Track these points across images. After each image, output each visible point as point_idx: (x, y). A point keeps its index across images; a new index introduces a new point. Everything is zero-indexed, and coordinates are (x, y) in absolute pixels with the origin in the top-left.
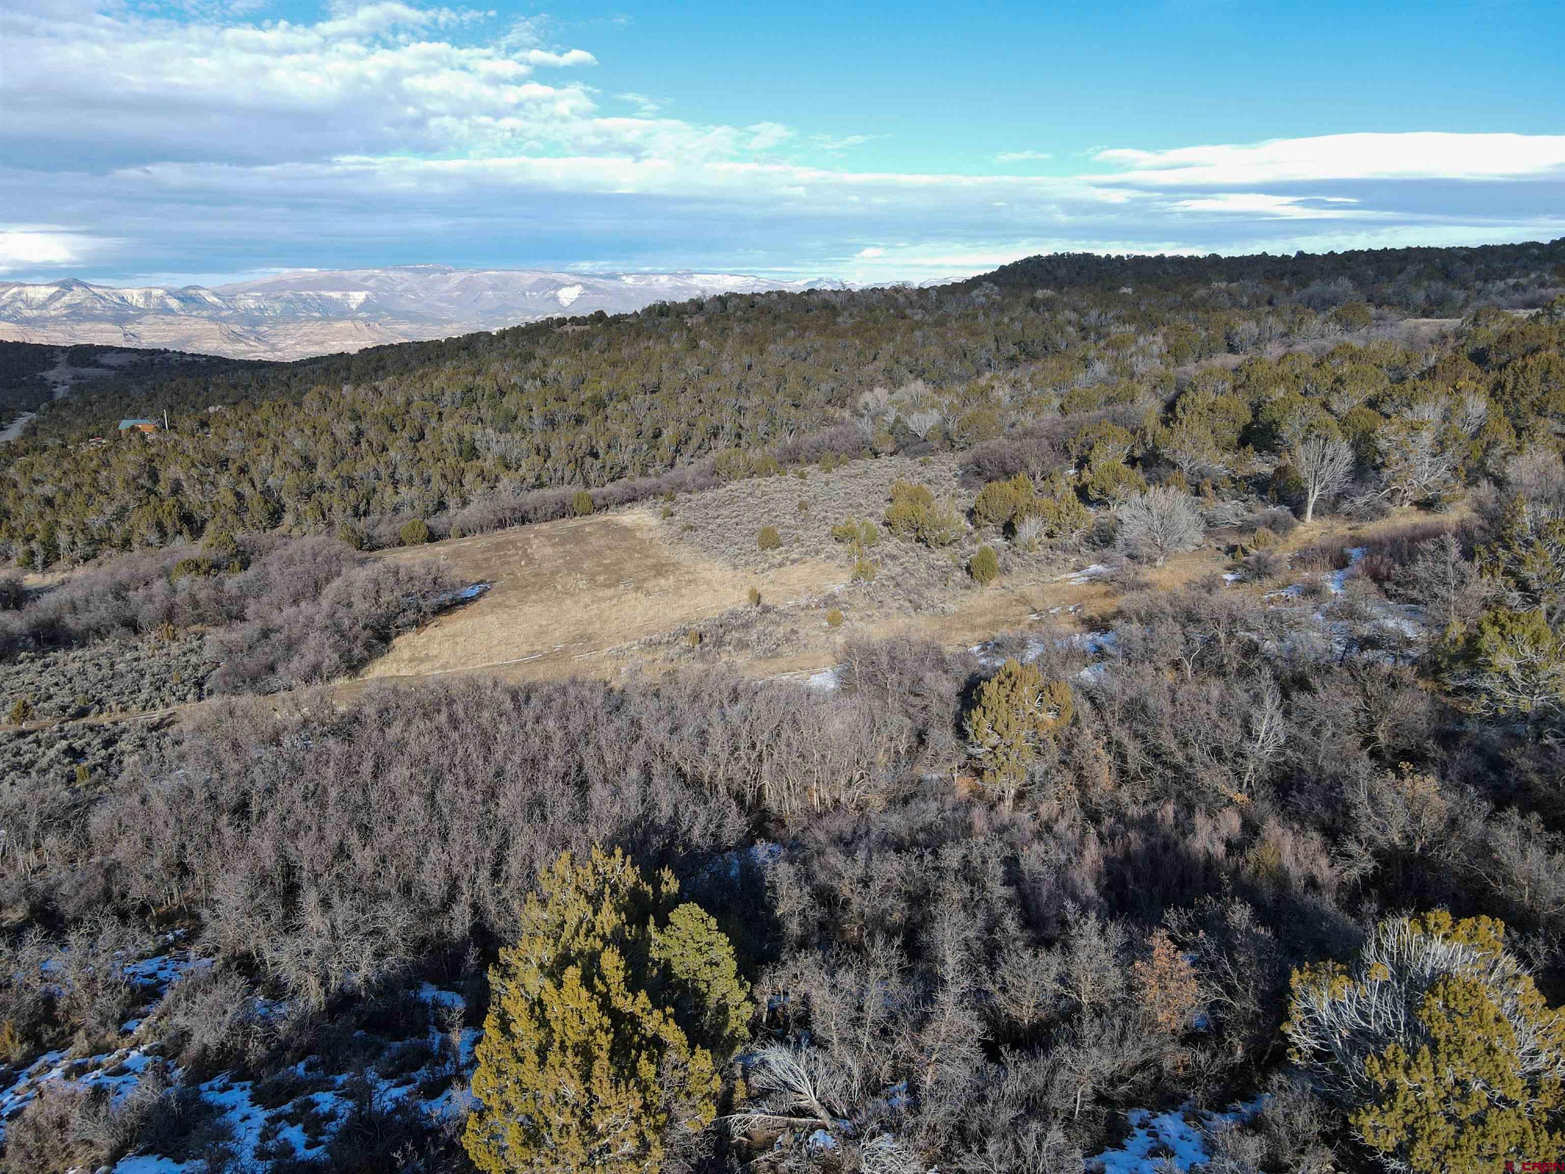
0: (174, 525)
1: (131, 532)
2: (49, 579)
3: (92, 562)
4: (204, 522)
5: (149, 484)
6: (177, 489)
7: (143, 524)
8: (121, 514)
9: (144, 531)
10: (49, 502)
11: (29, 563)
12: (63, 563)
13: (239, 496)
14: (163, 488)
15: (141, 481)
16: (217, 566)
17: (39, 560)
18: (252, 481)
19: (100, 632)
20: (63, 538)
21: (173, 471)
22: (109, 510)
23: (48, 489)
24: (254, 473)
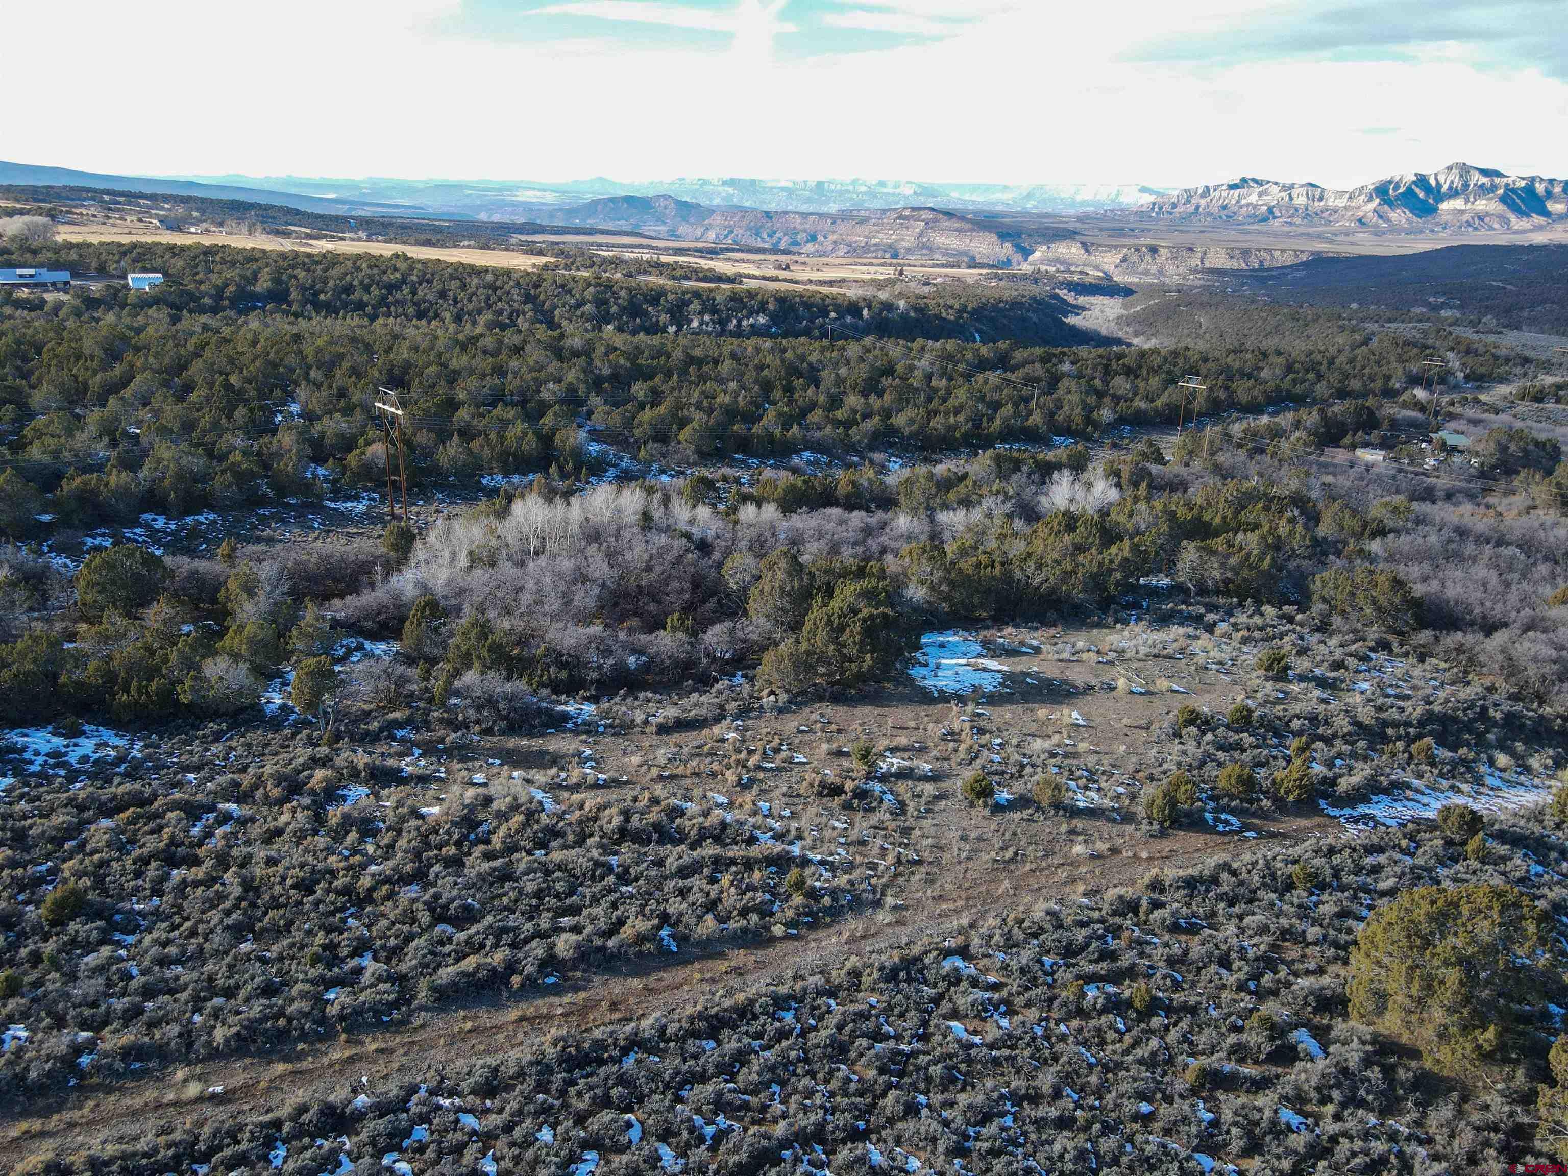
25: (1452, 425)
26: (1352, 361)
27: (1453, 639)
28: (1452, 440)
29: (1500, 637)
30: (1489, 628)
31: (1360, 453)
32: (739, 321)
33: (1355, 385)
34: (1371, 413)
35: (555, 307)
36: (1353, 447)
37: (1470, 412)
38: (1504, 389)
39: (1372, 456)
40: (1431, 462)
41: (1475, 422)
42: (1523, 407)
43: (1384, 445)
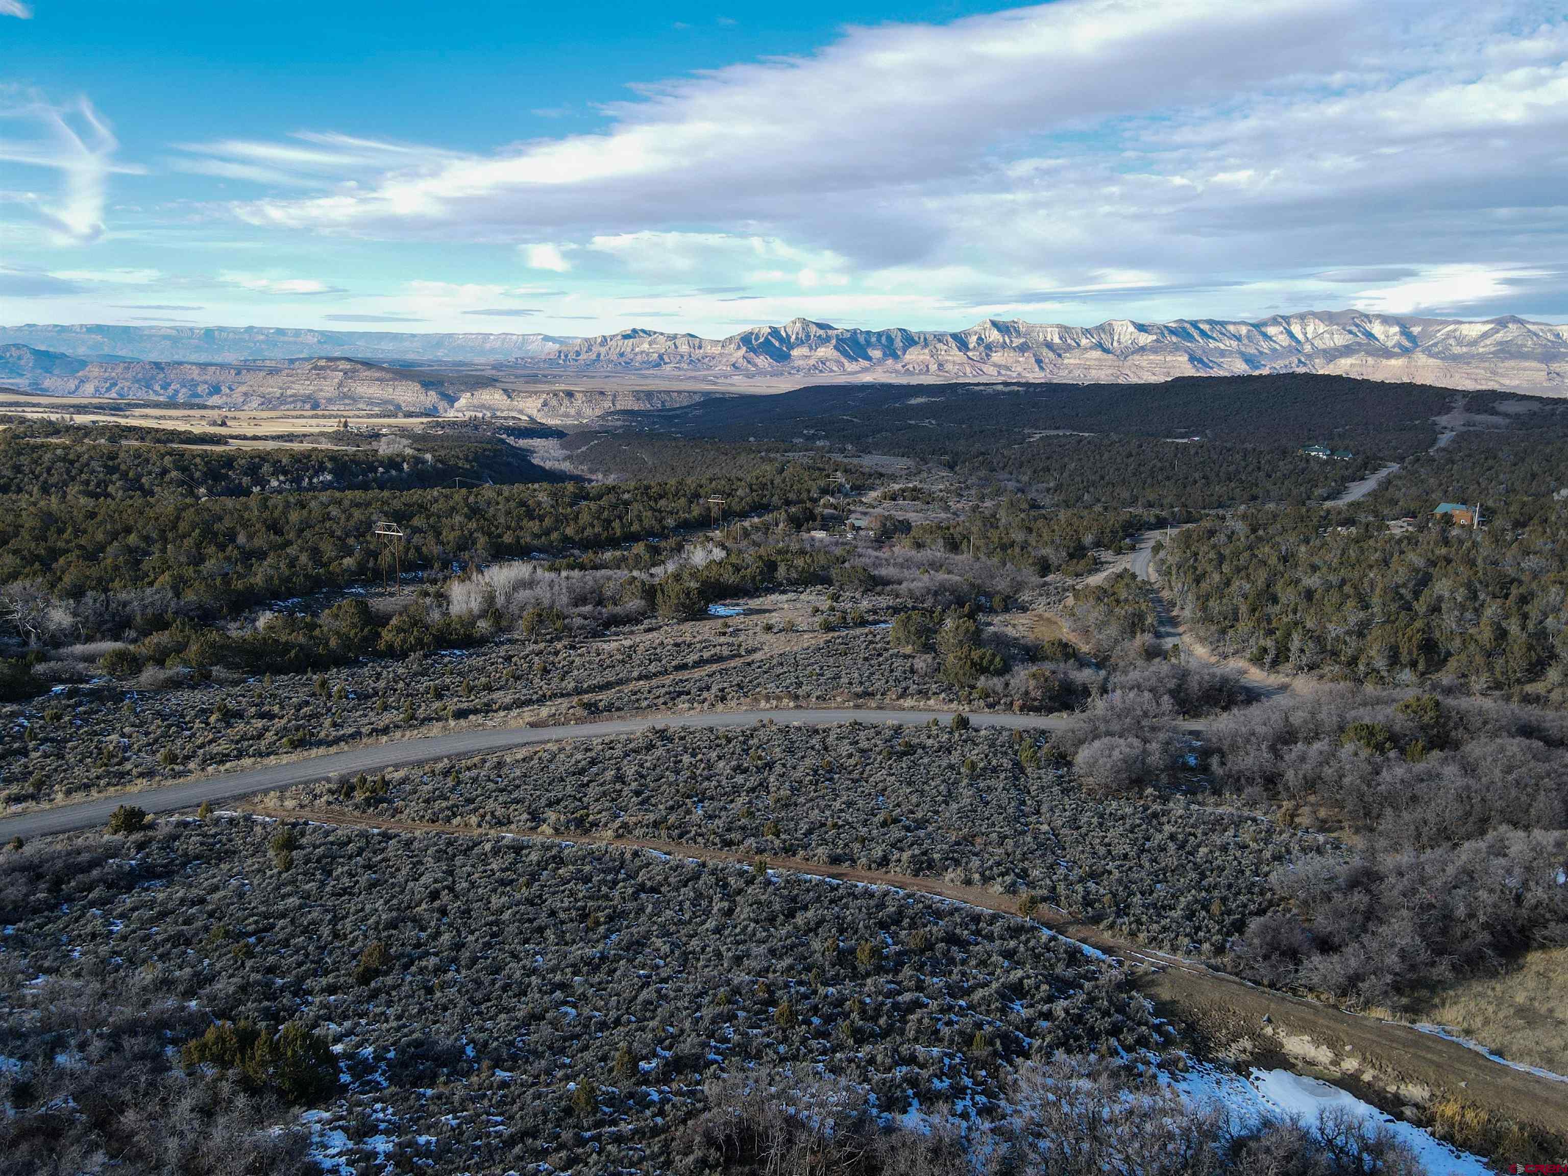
0: (1410, 653)
1: (1361, 651)
2: (1273, 680)
3: (1316, 672)
4: (1449, 654)
5: (1409, 597)
6: (1435, 609)
7: (1376, 647)
8: (1361, 631)
9: (1373, 653)
10: (1309, 595)
11: (1257, 660)
12: (1288, 667)
13: (1502, 634)
14: (1420, 607)
15: (1403, 591)
16: (1394, 739)
17: (1268, 659)
18: (1525, 616)
19: (1238, 782)
20: (1296, 643)
21: (1442, 587)
22: (1354, 617)
23: (1312, 581)
24: (1533, 609)
25: (853, 516)
26: (784, 481)
27: (888, 588)
28: (857, 523)
29: (904, 585)
30: (900, 583)
31: (813, 533)
32: (310, 479)
33: (792, 496)
34: (811, 512)
35: (140, 476)
36: (809, 531)
37: (860, 509)
38: (873, 494)
39: (820, 535)
40: (849, 536)
41: (865, 514)
42: (887, 504)
43: (824, 528)
